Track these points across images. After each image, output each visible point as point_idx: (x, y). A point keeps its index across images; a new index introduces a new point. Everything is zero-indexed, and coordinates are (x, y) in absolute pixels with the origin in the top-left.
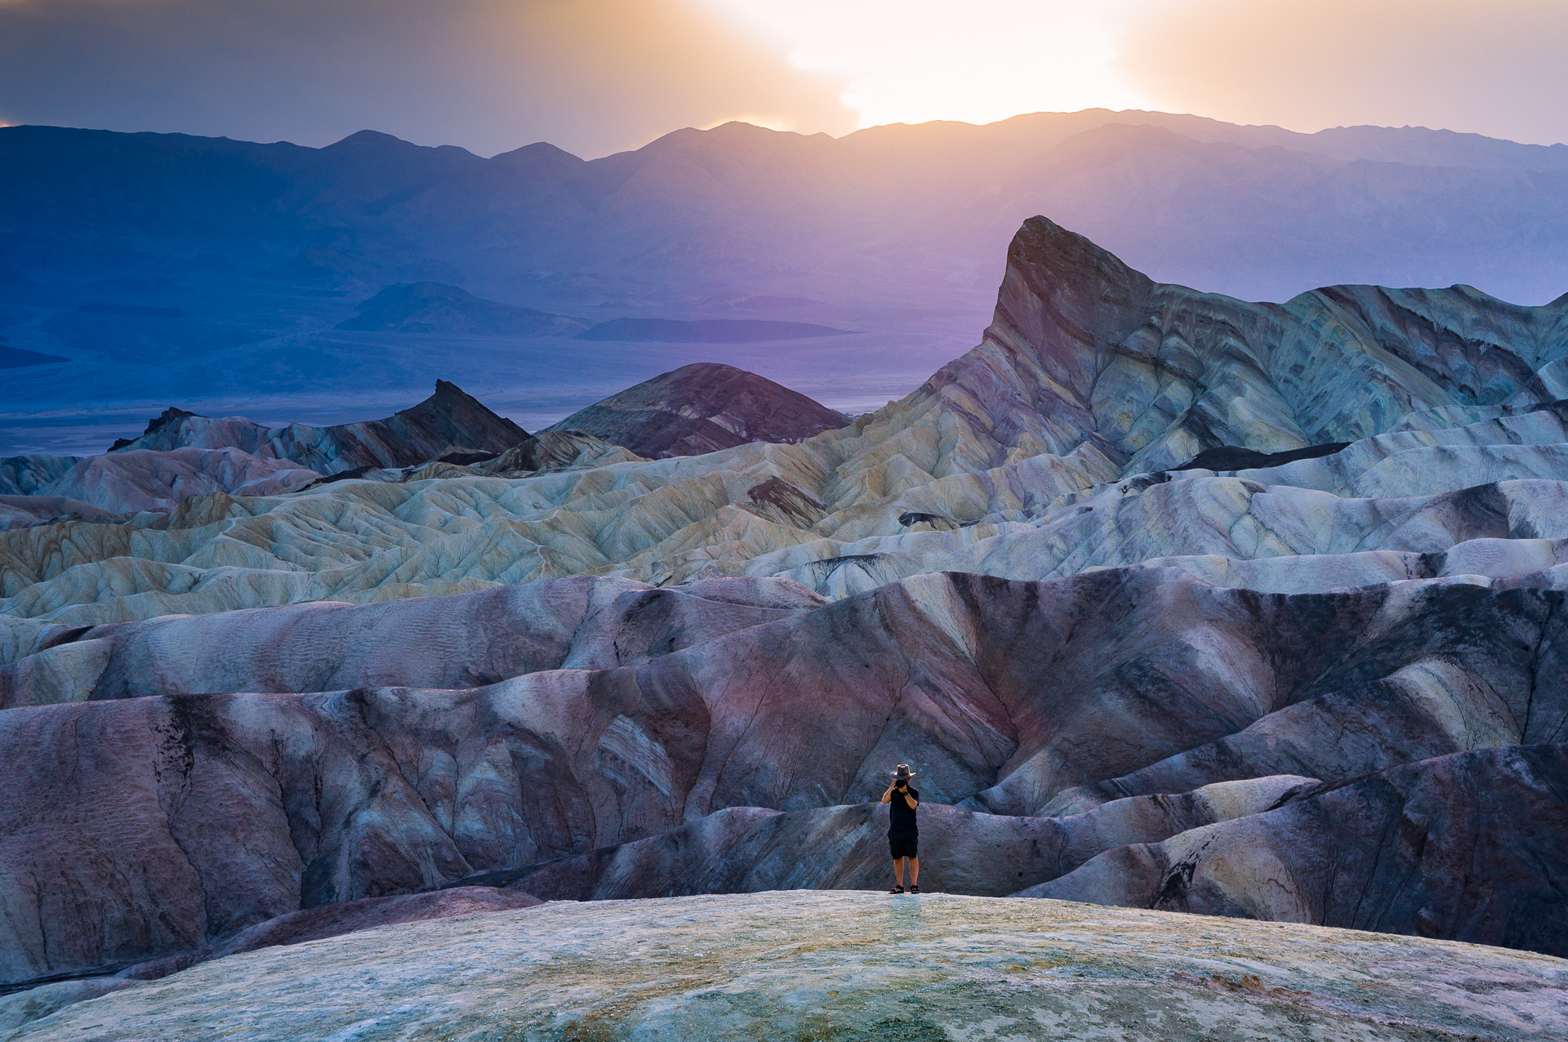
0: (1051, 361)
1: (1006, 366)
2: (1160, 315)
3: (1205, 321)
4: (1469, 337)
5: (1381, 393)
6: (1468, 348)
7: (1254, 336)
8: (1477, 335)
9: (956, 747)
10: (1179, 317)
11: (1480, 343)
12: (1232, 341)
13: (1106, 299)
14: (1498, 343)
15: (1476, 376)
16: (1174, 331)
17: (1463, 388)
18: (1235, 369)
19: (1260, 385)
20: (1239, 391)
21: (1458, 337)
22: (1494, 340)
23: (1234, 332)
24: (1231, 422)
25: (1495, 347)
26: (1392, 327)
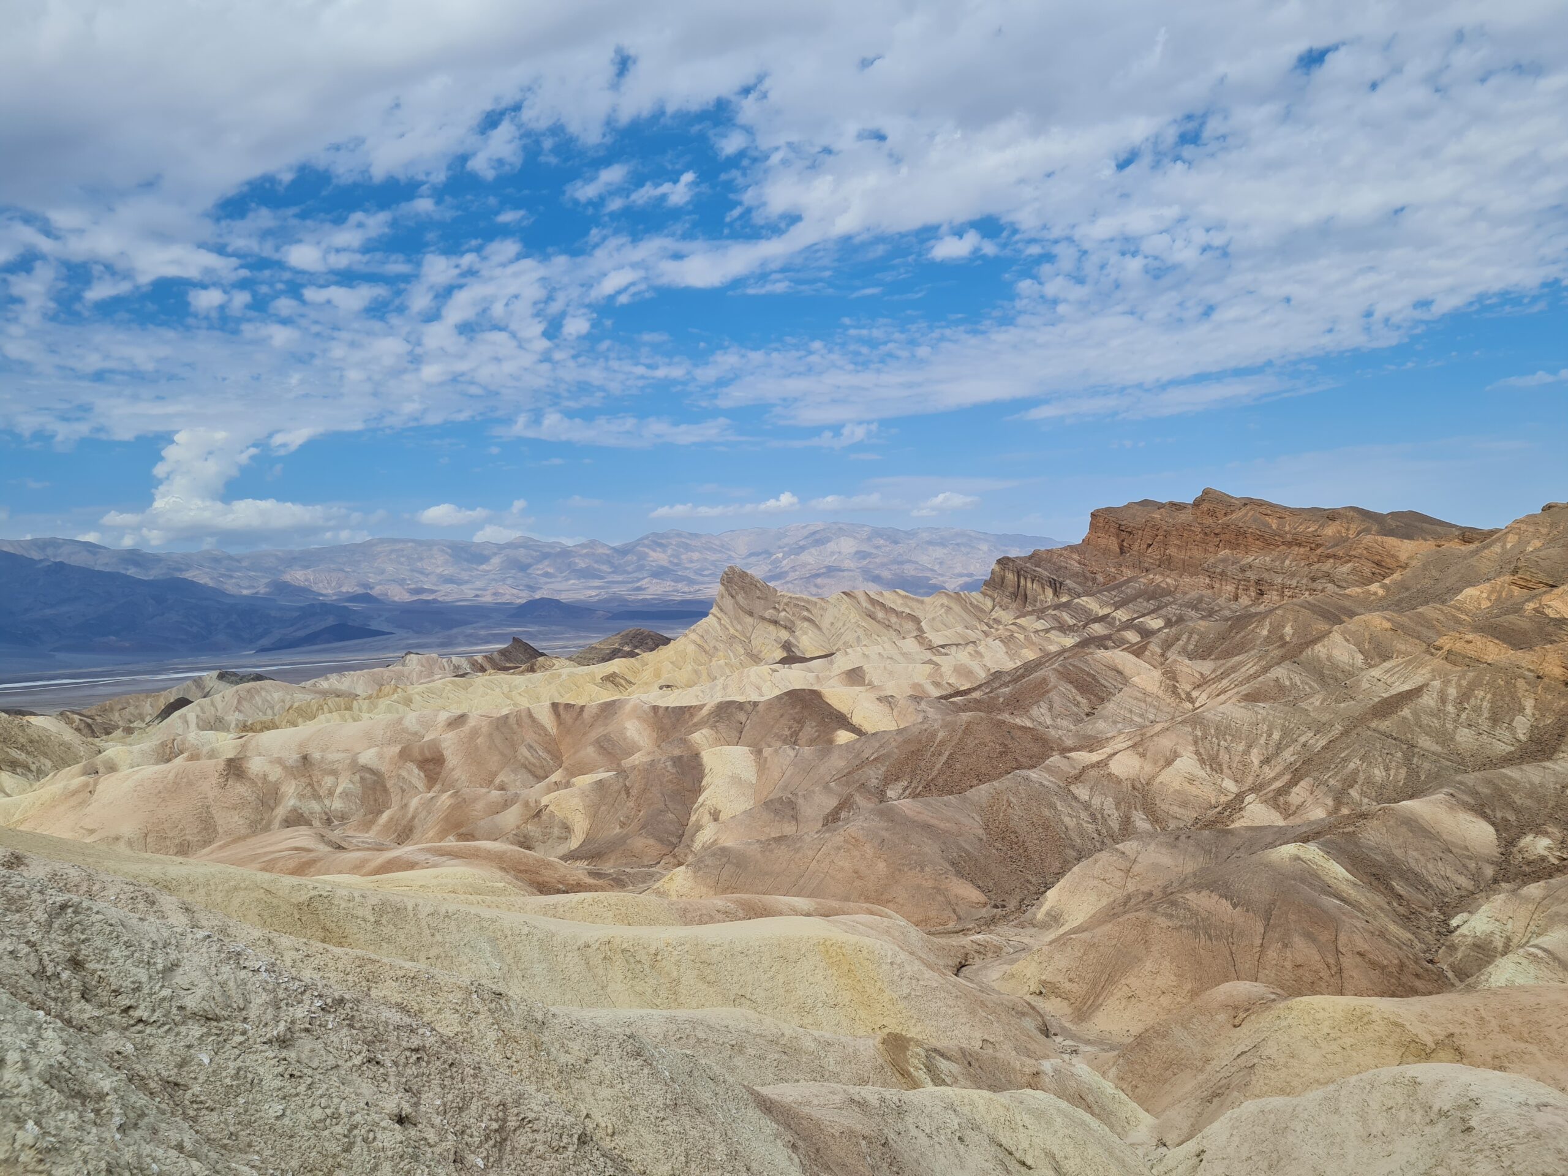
0: (735, 623)
1: (717, 625)
2: (779, 603)
3: (796, 605)
5: (860, 632)
6: (898, 614)
7: (815, 611)
8: (902, 609)
9: (533, 769)
10: (787, 604)
11: (903, 612)
12: (805, 613)
13: (759, 598)
15: (901, 625)
16: (784, 610)
17: (895, 630)
18: (806, 624)
19: (816, 631)
20: (806, 633)
21: (894, 610)
22: (908, 611)
23: (807, 609)
24: (800, 646)
25: (909, 614)
26: (870, 607)
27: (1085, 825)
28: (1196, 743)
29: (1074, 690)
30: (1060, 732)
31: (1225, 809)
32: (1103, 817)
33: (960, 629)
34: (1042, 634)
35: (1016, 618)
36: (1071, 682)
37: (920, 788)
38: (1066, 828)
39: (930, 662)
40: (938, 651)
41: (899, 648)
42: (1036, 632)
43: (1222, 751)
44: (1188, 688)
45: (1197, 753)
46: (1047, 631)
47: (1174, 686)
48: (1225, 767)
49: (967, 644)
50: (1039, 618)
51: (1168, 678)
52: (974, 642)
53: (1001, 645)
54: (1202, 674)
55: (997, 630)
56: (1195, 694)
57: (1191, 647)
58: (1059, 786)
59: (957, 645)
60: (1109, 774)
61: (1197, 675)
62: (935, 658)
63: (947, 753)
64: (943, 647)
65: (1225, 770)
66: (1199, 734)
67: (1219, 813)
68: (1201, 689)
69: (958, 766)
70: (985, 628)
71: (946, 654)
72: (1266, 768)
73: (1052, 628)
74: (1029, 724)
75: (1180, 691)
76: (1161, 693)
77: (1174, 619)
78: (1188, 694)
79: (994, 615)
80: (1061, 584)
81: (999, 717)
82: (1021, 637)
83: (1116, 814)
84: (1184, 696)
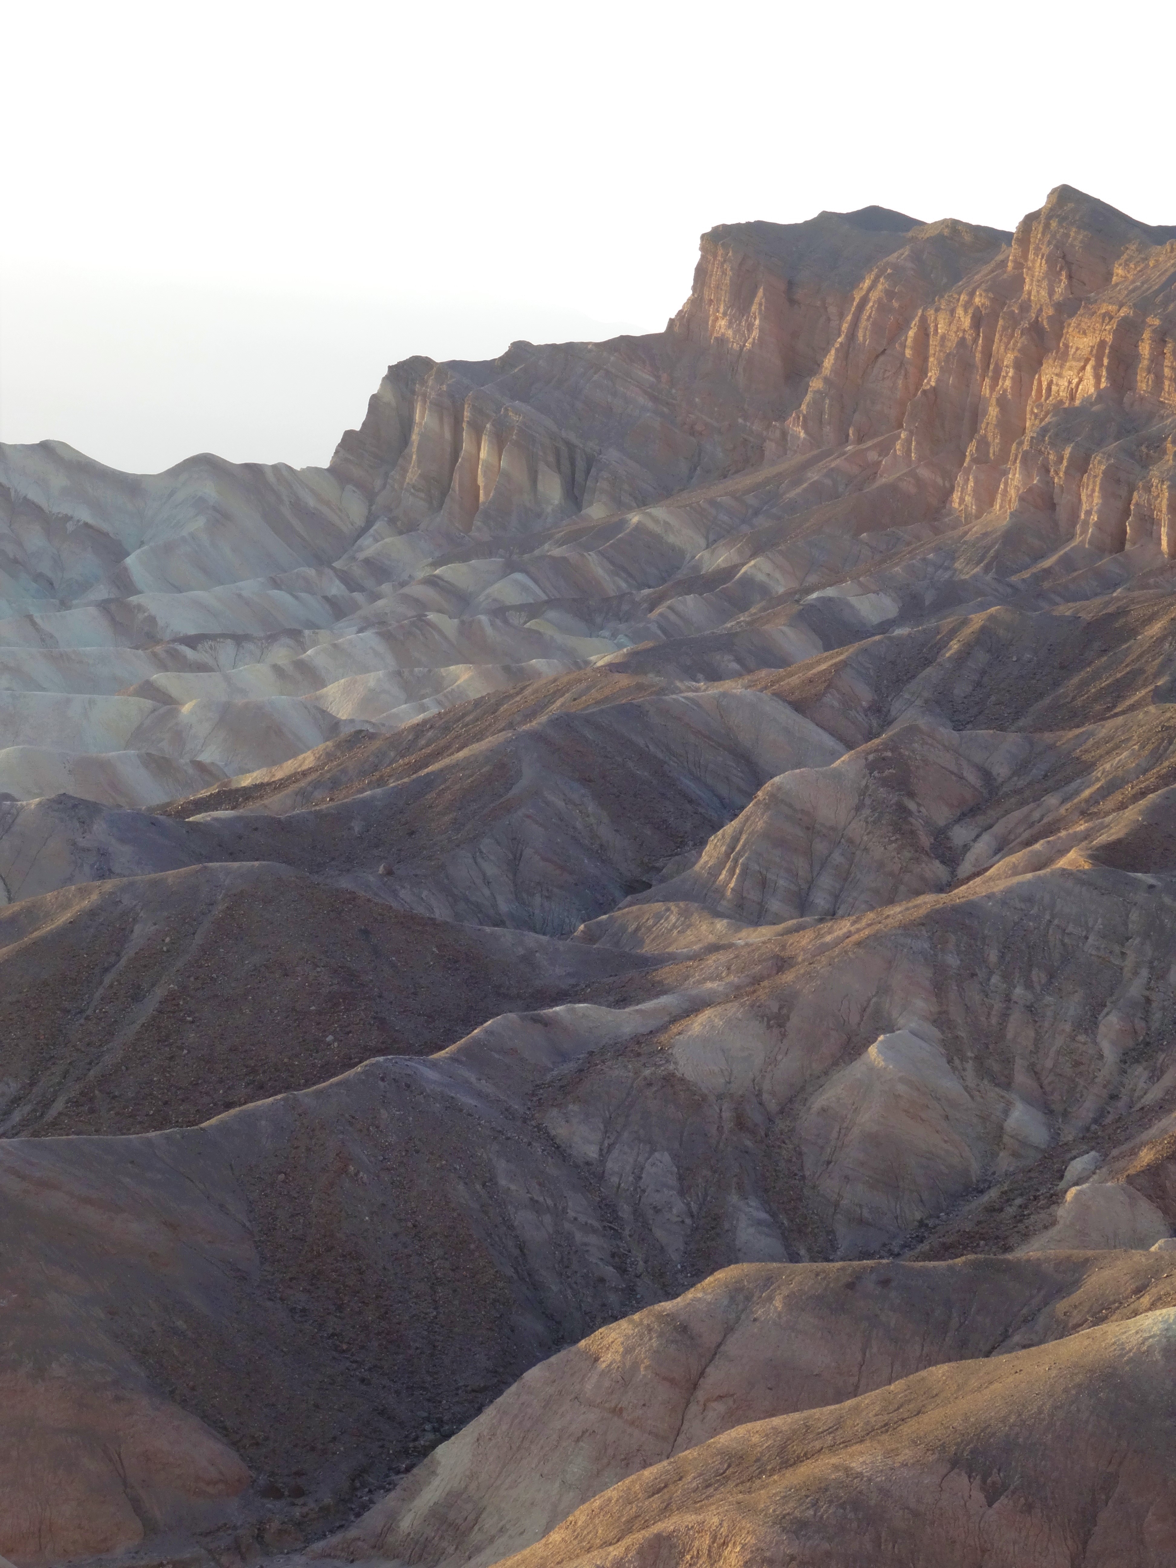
4: (55, 510)
8: (63, 508)
11: (68, 518)
14: (90, 521)
15: (58, 561)
17: (38, 577)
21: (39, 508)
22: (84, 515)
25: (86, 525)
27: (579, 1237)
28: (939, 989)
29: (591, 807)
30: (532, 939)
31: (1007, 1198)
32: (637, 1213)
33: (250, 586)
34: (516, 619)
35: (436, 564)
36: (586, 781)
37: (59, 1105)
38: (521, 1247)
39: (148, 690)
40: (174, 655)
41: (45, 639)
42: (500, 612)
43: (1016, 1018)
44: (941, 815)
45: (941, 1020)
46: (533, 610)
47: (902, 809)
48: (1019, 1065)
49: (272, 638)
50: (511, 567)
51: (885, 782)
52: (294, 634)
53: (381, 647)
54: (987, 775)
55: (375, 597)
56: (960, 834)
57: (961, 690)
58: (508, 1112)
59: (239, 639)
60: (669, 1080)
61: (972, 777)
62: (160, 678)
63: (160, 993)
64: (192, 642)
65: (1021, 1078)
66: (952, 961)
67: (992, 1210)
68: (981, 819)
69: (192, 1036)
70: (336, 588)
71: (201, 668)
72: (1139, 1073)
73: (551, 603)
74: (441, 912)
75: (917, 823)
76: (857, 829)
77: (929, 598)
78: (940, 835)
79: (369, 547)
80: (590, 461)
81: (345, 883)
82: (448, 625)
83: (679, 1206)
84: (926, 841)
